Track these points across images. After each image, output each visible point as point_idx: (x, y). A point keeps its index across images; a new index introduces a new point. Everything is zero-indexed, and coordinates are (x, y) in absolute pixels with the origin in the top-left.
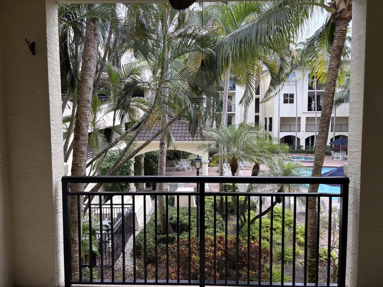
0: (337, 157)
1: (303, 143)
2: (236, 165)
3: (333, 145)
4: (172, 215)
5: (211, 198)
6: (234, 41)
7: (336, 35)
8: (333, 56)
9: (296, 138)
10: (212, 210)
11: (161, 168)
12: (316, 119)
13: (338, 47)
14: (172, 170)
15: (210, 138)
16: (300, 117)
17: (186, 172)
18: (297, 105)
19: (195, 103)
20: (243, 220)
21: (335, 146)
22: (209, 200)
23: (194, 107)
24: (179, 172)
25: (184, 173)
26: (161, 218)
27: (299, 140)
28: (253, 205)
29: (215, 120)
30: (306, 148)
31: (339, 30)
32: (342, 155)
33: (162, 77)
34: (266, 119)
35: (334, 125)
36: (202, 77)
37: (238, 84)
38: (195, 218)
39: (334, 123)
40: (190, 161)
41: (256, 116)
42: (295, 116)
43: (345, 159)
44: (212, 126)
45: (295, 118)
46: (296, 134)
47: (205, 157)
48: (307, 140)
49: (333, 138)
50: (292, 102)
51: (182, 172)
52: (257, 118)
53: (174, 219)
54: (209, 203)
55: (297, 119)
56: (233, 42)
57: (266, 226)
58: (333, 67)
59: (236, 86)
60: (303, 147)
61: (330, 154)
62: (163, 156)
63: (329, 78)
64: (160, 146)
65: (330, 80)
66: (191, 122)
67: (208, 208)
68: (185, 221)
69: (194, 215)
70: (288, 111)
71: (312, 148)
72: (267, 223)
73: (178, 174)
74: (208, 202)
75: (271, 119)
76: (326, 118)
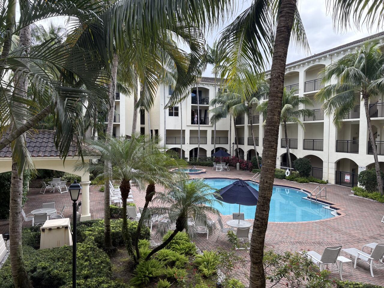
0: (219, 168)
1: (187, 155)
2: (128, 188)
3: (214, 157)
4: (34, 264)
5: (93, 229)
6: (134, 5)
7: (283, 11)
8: (280, 39)
9: (181, 151)
10: (95, 247)
11: (14, 200)
12: (199, 131)
13: (286, 27)
14: (40, 192)
15: (92, 154)
16: (185, 130)
17: (60, 194)
18: (181, 118)
19: (67, 99)
20: (135, 254)
21: (215, 157)
22: (90, 232)
23: (65, 104)
24: (50, 195)
25: (57, 196)
26: (15, 276)
27: (184, 152)
28: (146, 232)
29: (97, 131)
30: (190, 160)
31: (288, 4)
32: (223, 166)
33: (6, 52)
34: (152, 131)
35: (215, 138)
36: (81, 58)
37: (123, 93)
38: (70, 263)
39: (215, 136)
40: (65, 179)
41: (141, 128)
42: (180, 129)
43: (225, 170)
44: (93, 138)
45: (180, 130)
46: (181, 146)
47: (86, 177)
48: (191, 152)
49: (213, 150)
50: (177, 114)
51: (55, 195)
52: (143, 130)
53: (38, 271)
54: (90, 237)
55: (181, 131)
56: (132, 5)
57: (164, 258)
58: (281, 55)
59: (121, 94)
60: (187, 158)
61: (212, 166)
62: (18, 182)
63: (277, 71)
64: (12, 167)
65: (278, 73)
66: (60, 130)
67: (89, 244)
68: (56, 271)
69: (70, 259)
70: (173, 123)
71: (196, 159)
72: (165, 255)
73: (49, 197)
74: (90, 235)
75: (157, 131)
76: (274, 127)
